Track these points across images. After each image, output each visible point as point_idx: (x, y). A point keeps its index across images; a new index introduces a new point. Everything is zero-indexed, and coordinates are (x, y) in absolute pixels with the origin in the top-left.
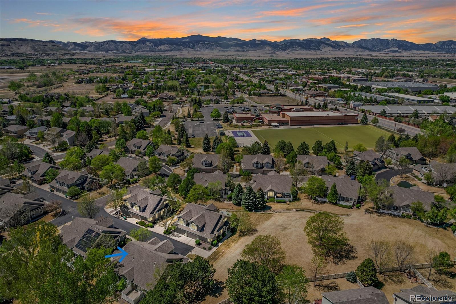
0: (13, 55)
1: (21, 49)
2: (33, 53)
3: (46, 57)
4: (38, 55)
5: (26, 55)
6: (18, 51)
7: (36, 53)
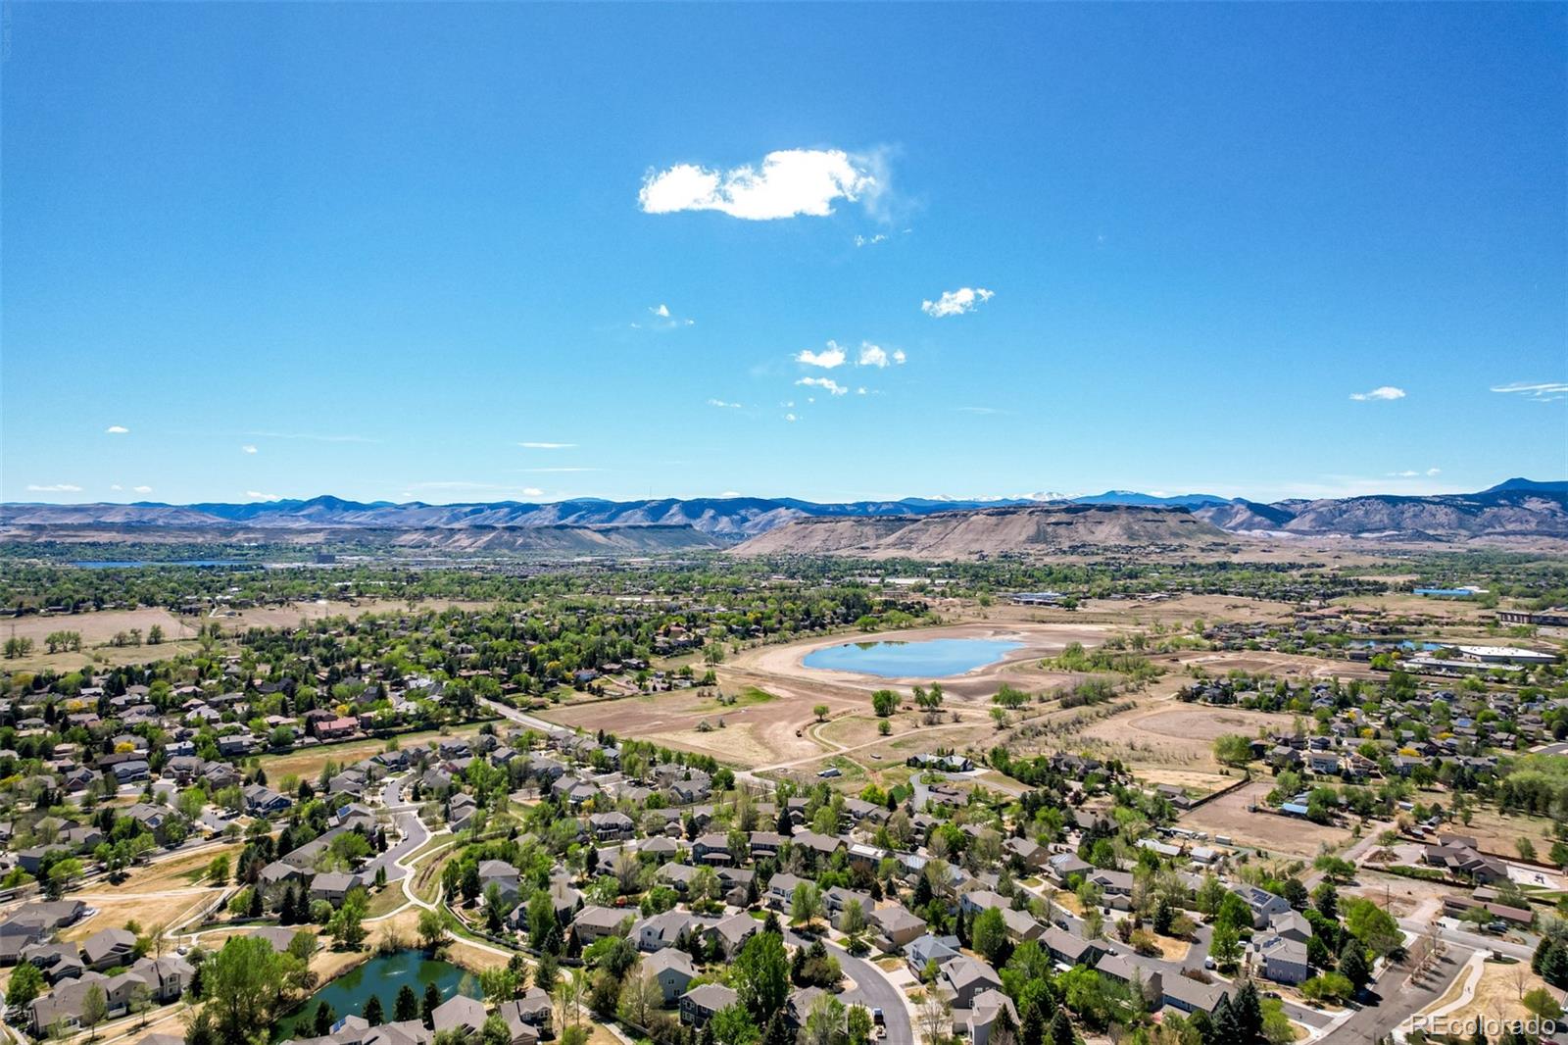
0: (1074, 549)
1: (1097, 533)
2: (1123, 544)
3: (1153, 557)
4: (1135, 551)
5: (1106, 549)
6: (1090, 539)
7: (1131, 544)
